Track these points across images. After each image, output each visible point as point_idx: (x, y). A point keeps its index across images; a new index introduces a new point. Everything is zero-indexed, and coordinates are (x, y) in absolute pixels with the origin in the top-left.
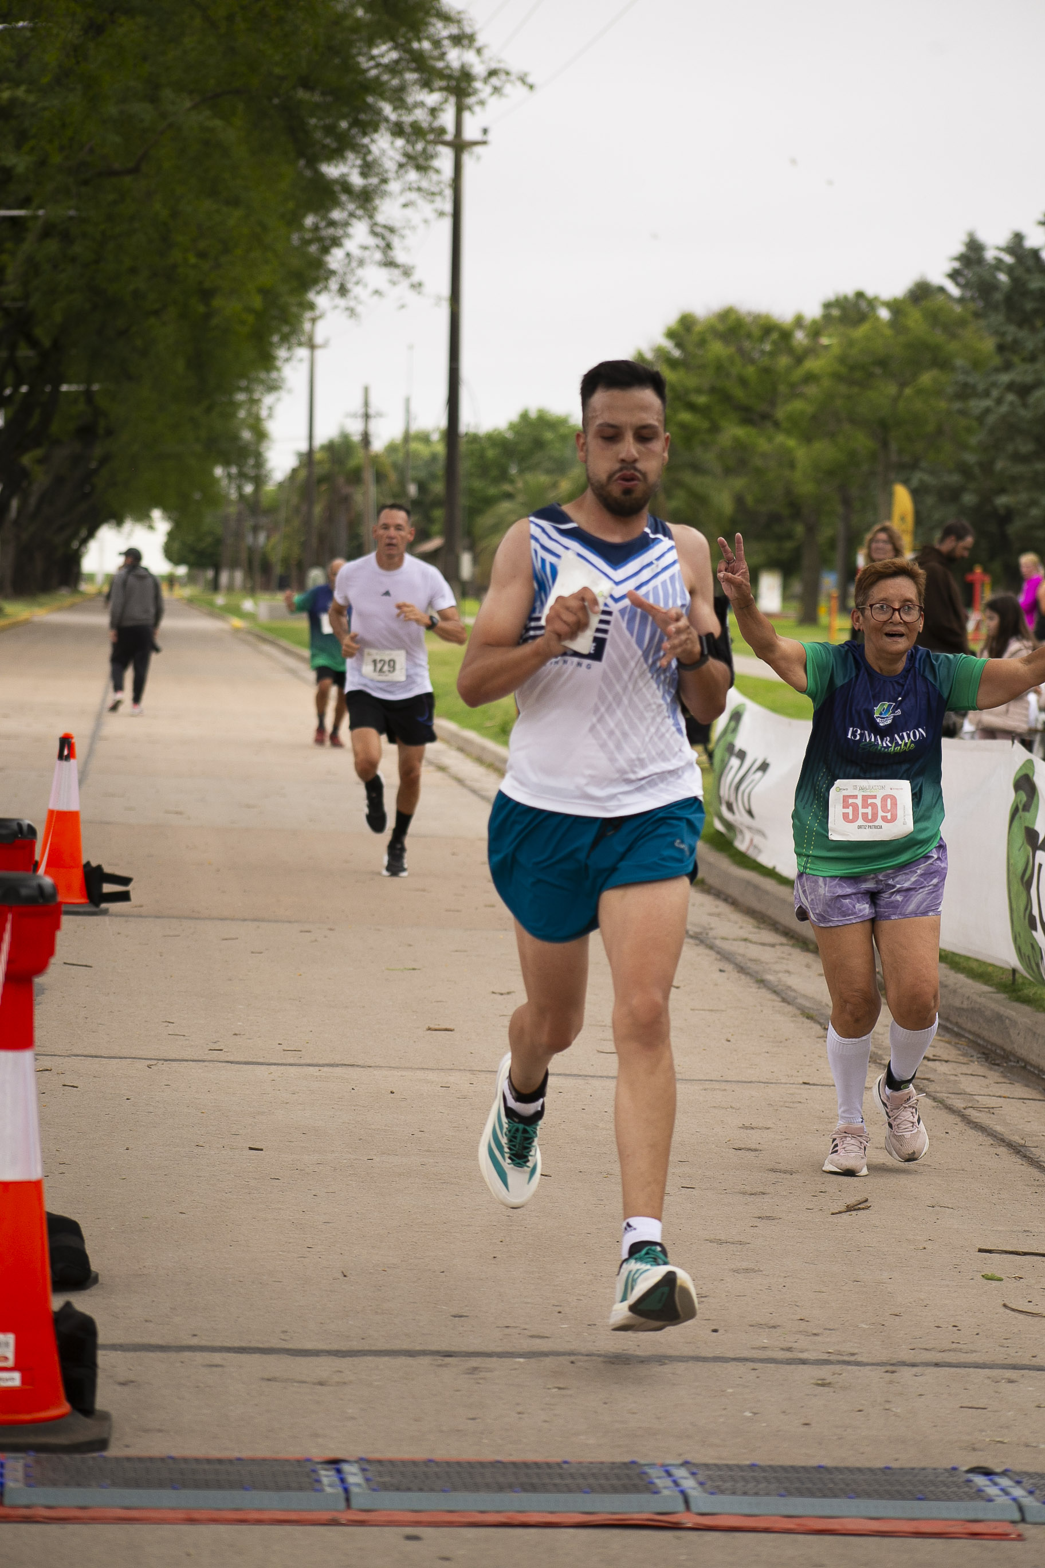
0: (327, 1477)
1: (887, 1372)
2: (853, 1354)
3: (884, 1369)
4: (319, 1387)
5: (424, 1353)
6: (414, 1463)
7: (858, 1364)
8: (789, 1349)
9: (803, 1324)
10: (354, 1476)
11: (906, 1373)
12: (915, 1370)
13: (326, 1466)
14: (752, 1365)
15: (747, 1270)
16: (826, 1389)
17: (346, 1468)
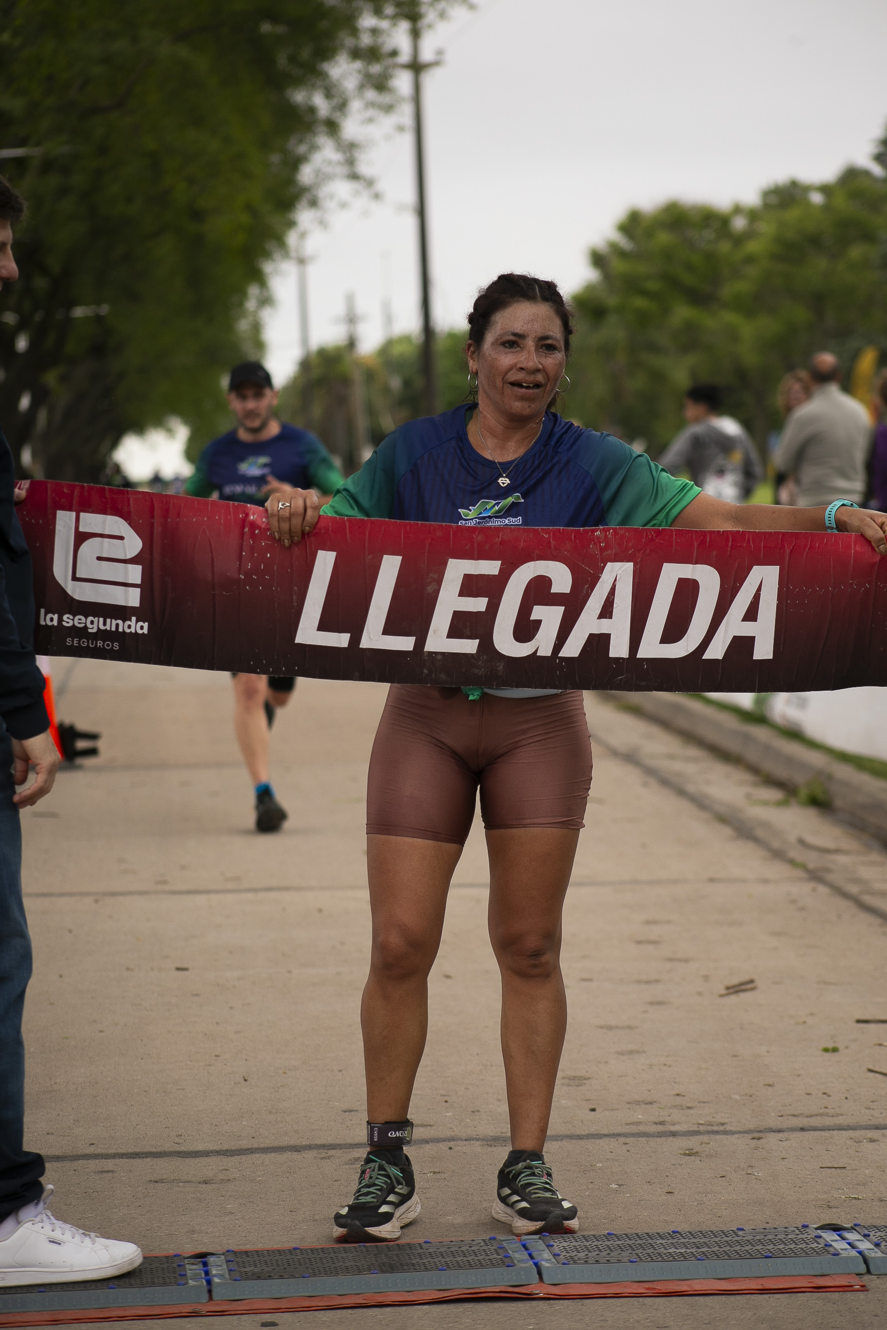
0: (193, 1269)
1: (753, 1138)
2: (722, 1124)
3: (750, 1136)
4: (204, 1186)
5: (310, 1147)
6: (280, 1252)
7: (726, 1133)
8: (662, 1123)
9: (679, 1099)
10: (218, 1269)
11: (772, 1138)
12: (781, 1135)
13: (192, 1261)
14: (622, 1140)
15: (631, 1052)
16: (693, 1158)
17: (211, 1259)
